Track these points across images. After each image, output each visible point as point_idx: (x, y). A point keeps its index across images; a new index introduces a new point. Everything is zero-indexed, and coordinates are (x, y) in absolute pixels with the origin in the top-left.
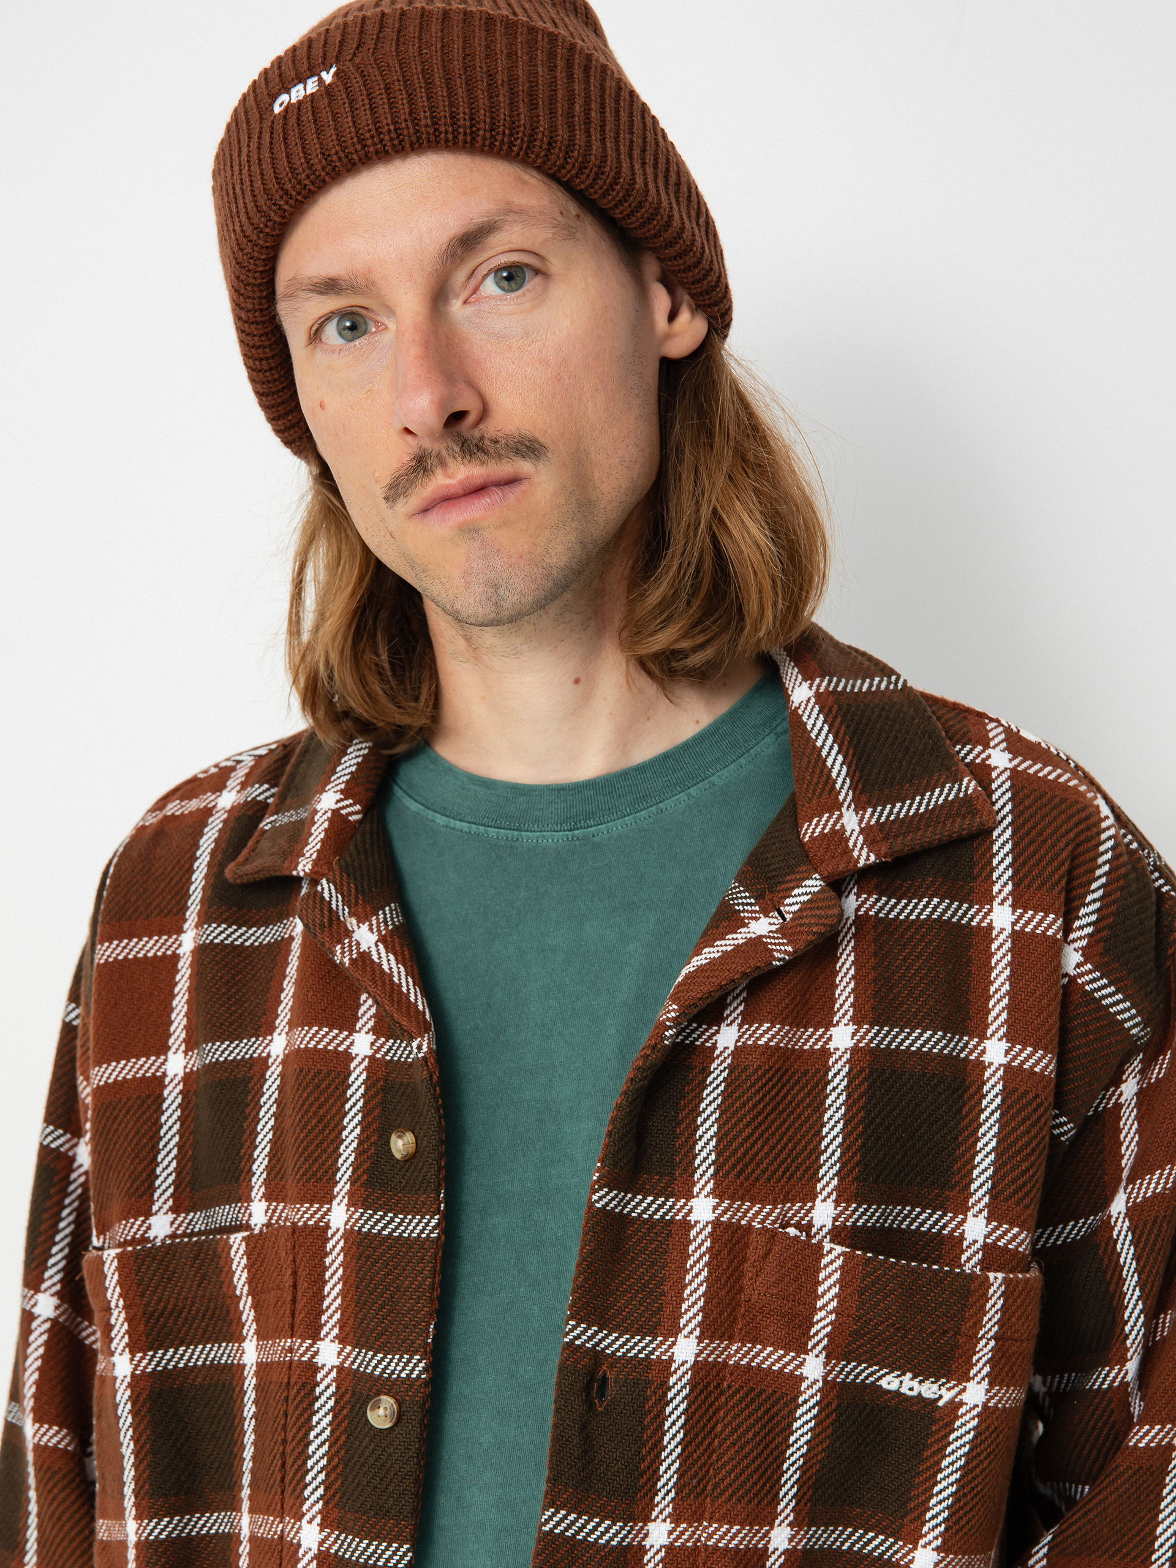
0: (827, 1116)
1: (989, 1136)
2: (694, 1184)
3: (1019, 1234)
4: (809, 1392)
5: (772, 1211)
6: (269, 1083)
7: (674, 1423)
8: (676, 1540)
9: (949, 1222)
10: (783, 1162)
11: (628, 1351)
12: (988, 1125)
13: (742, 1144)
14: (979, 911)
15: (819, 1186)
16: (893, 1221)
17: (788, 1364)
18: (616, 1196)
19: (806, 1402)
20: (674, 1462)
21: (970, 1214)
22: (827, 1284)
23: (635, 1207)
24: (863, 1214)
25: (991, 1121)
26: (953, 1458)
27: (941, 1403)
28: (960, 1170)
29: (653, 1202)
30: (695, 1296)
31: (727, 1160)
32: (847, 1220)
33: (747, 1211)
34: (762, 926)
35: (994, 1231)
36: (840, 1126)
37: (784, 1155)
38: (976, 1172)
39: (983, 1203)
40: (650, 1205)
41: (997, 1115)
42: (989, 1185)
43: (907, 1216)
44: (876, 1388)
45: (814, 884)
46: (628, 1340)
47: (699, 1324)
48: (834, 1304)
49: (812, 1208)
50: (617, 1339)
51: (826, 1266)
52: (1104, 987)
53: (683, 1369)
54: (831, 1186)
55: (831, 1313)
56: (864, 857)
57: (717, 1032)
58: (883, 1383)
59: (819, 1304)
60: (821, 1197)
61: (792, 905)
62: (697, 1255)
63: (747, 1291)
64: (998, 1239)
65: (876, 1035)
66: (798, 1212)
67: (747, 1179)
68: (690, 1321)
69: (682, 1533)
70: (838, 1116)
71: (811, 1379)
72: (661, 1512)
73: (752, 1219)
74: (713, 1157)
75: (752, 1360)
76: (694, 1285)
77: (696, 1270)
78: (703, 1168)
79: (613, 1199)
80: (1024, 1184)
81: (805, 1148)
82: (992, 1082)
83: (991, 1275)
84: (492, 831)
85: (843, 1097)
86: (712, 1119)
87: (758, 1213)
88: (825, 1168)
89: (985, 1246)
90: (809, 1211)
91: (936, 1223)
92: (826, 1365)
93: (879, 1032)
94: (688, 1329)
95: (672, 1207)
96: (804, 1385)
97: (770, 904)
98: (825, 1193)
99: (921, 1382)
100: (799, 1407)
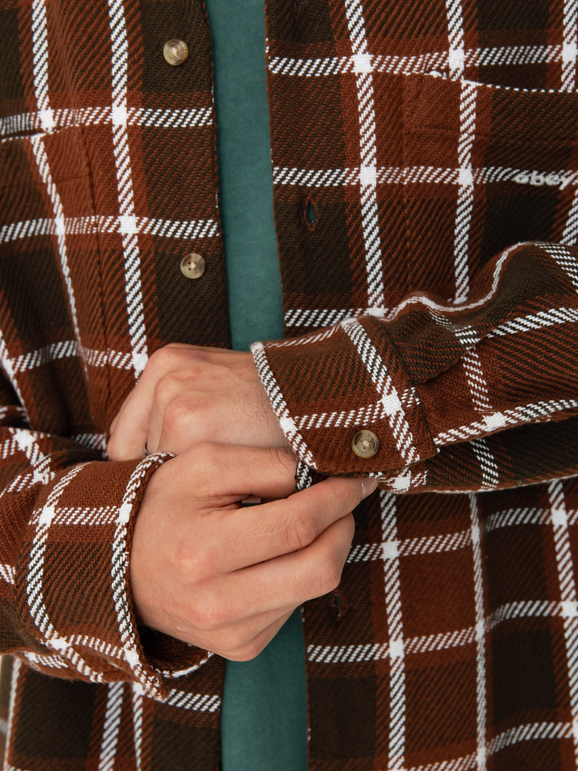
2: (351, 44)
4: (465, 195)
5: (416, 60)
7: (371, 233)
9: (550, 52)
10: (418, 21)
11: (325, 182)
13: (383, 10)
15: (450, 38)
16: (513, 59)
17: (446, 177)
18: (288, 62)
19: (462, 203)
20: (377, 262)
21: (564, 43)
22: (466, 113)
23: (308, 69)
24: (487, 55)
26: (571, 228)
28: (553, 11)
29: (321, 63)
30: (369, 133)
31: (373, 24)
32: (475, 62)
33: (397, 63)
38: (566, 10)
39: (572, 32)
40: (319, 66)
43: (522, 54)
44: (512, 184)
46: (323, 174)
47: (375, 155)
48: (473, 127)
49: (447, 55)
50: (313, 174)
51: (465, 99)
53: (369, 191)
54: (459, 37)
55: (472, 134)
59: (462, 128)
60: (452, 46)
62: (364, 101)
63: (407, 126)
66: (437, 60)
67: (393, 38)
68: (368, 153)
71: (465, 186)
72: (375, 300)
73: (402, 69)
74: (362, 21)
75: (419, 178)
77: (365, 112)
78: (356, 30)
79: (285, 65)
87: (406, 64)
88: (452, 23)
90: (445, 58)
92: (474, 173)
94: (367, 160)
95: (336, 64)
96: (460, 191)
98: (455, 43)
100: (457, 207)
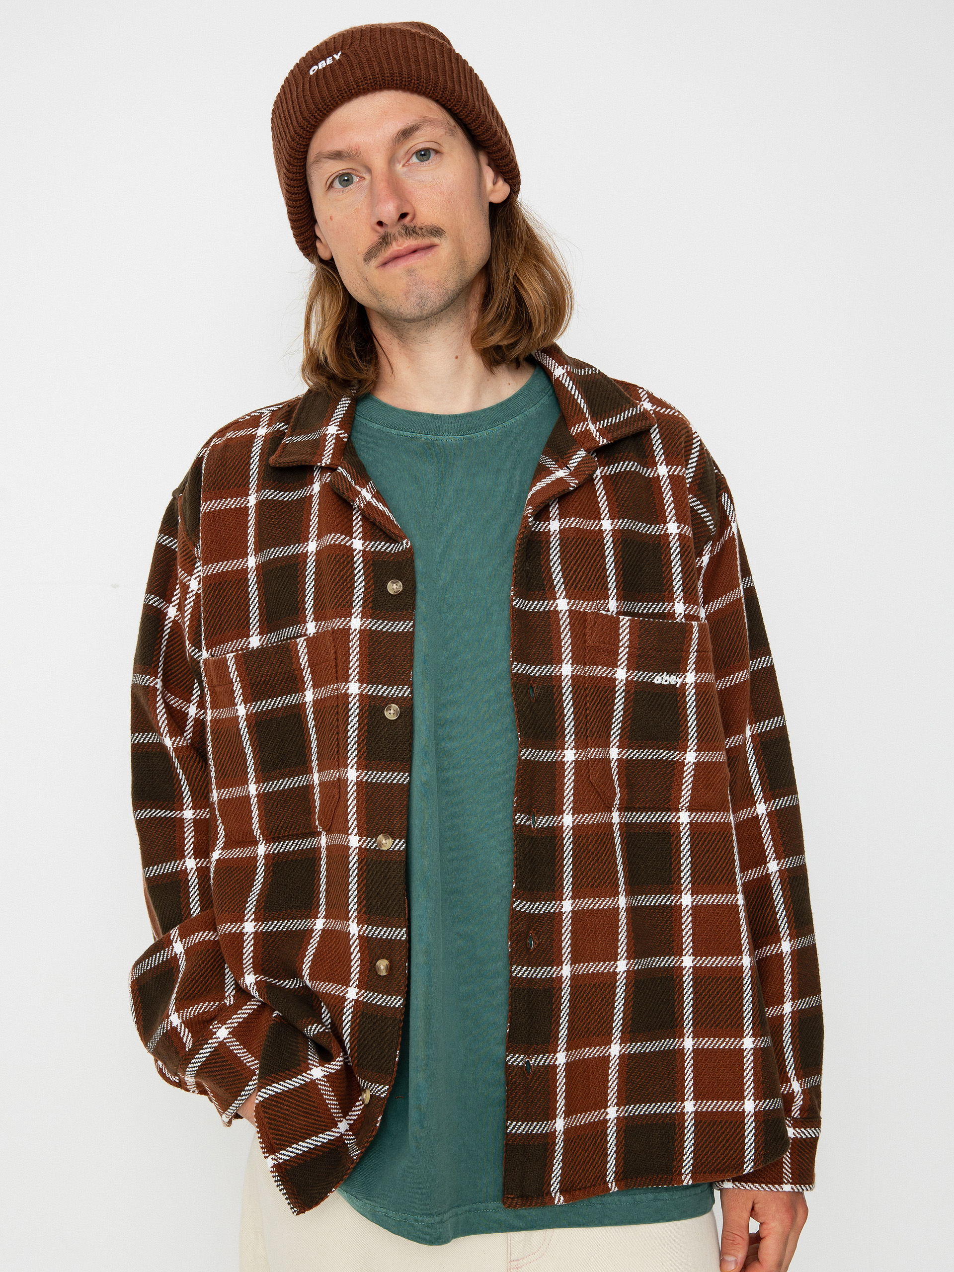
0: (607, 560)
1: (677, 566)
2: (556, 593)
3: (697, 608)
4: (620, 686)
5: (592, 604)
6: (309, 565)
7: (568, 704)
8: (578, 757)
9: (667, 606)
10: (593, 581)
11: (541, 673)
12: (675, 561)
13: (573, 574)
14: (652, 470)
15: (609, 592)
17: (609, 673)
18: (522, 601)
19: (619, 690)
20: (571, 722)
21: (676, 602)
22: (623, 635)
23: (530, 607)
25: (678, 559)
26: (691, 709)
27: (678, 686)
28: (667, 583)
29: (538, 604)
30: (567, 645)
31: (568, 582)
32: (621, 608)
33: (583, 604)
34: (561, 473)
35: (687, 608)
36: (613, 565)
37: (592, 578)
38: (674, 583)
39: (681, 596)
40: (537, 605)
41: (679, 556)
42: (681, 588)
43: (645, 607)
44: (652, 684)
45: (582, 453)
46: (540, 668)
47: (571, 658)
48: (628, 644)
49: (608, 602)
50: (535, 668)
51: (622, 626)
52: (698, 505)
53: (567, 679)
54: (614, 592)
55: (626, 647)
56: (602, 441)
57: (549, 524)
58: (656, 680)
59: (620, 644)
60: (611, 598)
61: (574, 462)
62: (564, 626)
63: (589, 641)
64: (690, 611)
65: (622, 524)
66: (602, 604)
67: (579, 590)
68: (566, 656)
69: (580, 754)
70: (611, 560)
71: (620, 680)
72: (569, 745)
73: (585, 608)
74: (562, 580)
75: (595, 673)
77: (564, 633)
78: (559, 586)
79: (521, 603)
81: (600, 575)
82: (673, 542)
83: (693, 623)
84: (424, 436)
85: (612, 552)
86: (558, 563)
87: (587, 605)
88: (610, 585)
89: (685, 613)
90: (607, 604)
91: (661, 607)
92: (627, 673)
93: (623, 522)
94: (566, 660)
95: (547, 605)
96: (618, 682)
97: (563, 463)
98: (612, 596)
99: (670, 676)
100: (617, 692)
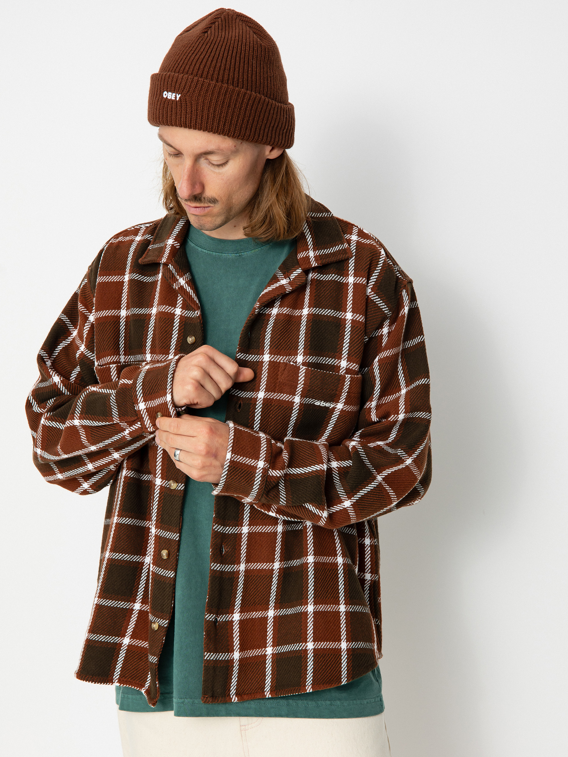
0: (301, 333)
1: (347, 339)
2: (264, 351)
3: (356, 365)
4: (296, 406)
5: (286, 358)
6: (152, 321)
7: (258, 414)
9: (336, 362)
10: (289, 345)
11: (246, 396)
12: (347, 336)
13: (277, 340)
14: (345, 279)
15: (299, 351)
16: (320, 361)
17: (290, 399)
18: (243, 355)
19: (295, 409)
20: (258, 425)
21: (342, 360)
22: (301, 377)
23: (249, 358)
24: (311, 359)
25: (348, 335)
27: (330, 408)
28: (339, 348)
29: (254, 357)
30: (264, 381)
31: (273, 344)
32: (306, 360)
33: (279, 358)
34: (284, 282)
35: (349, 364)
36: (304, 335)
37: (289, 343)
38: (344, 349)
39: (346, 357)
41: (349, 333)
42: (347, 352)
43: (324, 360)
44: (313, 405)
45: (299, 271)
46: (246, 393)
47: (265, 388)
48: (303, 382)
49: (297, 357)
50: (243, 393)
51: (301, 372)
52: (377, 299)
53: (260, 400)
54: (302, 351)
55: (302, 385)
56: (314, 264)
57: (272, 310)
58: (316, 404)
59: (299, 382)
60: (299, 354)
61: (293, 276)
62: (265, 370)
63: (279, 379)
64: (350, 367)
65: (315, 310)
66: (293, 358)
67: (279, 349)
68: (263, 387)
70: (303, 332)
71: (296, 403)
73: (281, 360)
74: (269, 343)
75: (280, 398)
76: (264, 378)
77: (264, 374)
78: (267, 346)
79: (242, 356)
80: (357, 352)
81: (295, 341)
82: (348, 324)
83: (347, 375)
85: (305, 327)
86: (270, 333)
87: (282, 358)
88: (300, 347)
89: (346, 368)
90: (296, 358)
91: (333, 362)
92: (301, 399)
93: (316, 309)
94: (262, 389)
95: (259, 358)
96: (295, 404)
97: (287, 276)
98: (300, 353)
99: (326, 403)
100: (293, 410)
